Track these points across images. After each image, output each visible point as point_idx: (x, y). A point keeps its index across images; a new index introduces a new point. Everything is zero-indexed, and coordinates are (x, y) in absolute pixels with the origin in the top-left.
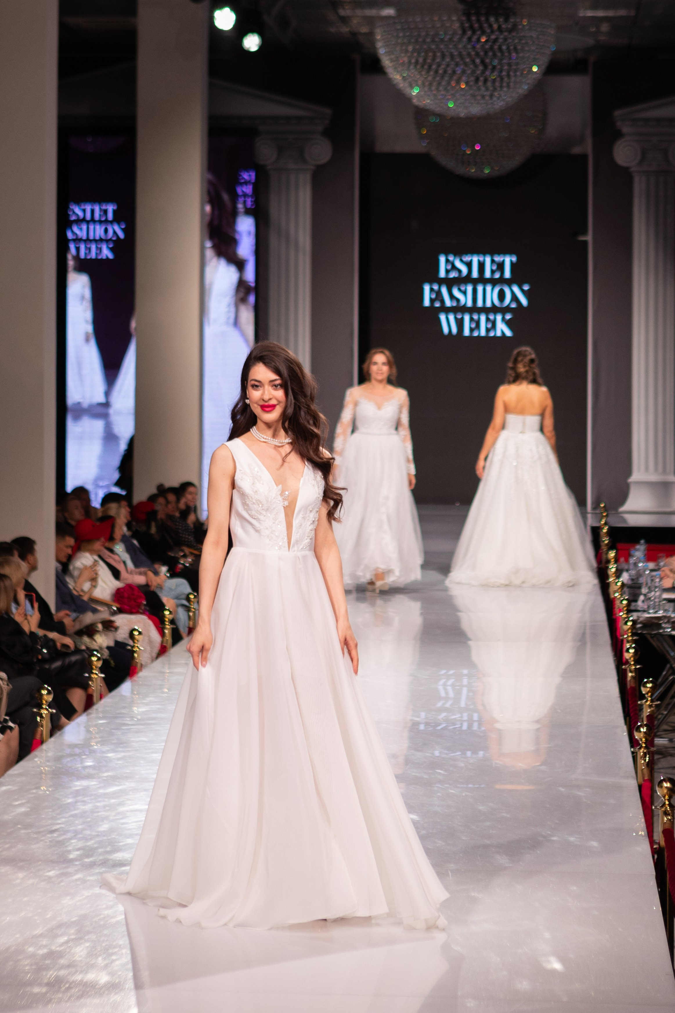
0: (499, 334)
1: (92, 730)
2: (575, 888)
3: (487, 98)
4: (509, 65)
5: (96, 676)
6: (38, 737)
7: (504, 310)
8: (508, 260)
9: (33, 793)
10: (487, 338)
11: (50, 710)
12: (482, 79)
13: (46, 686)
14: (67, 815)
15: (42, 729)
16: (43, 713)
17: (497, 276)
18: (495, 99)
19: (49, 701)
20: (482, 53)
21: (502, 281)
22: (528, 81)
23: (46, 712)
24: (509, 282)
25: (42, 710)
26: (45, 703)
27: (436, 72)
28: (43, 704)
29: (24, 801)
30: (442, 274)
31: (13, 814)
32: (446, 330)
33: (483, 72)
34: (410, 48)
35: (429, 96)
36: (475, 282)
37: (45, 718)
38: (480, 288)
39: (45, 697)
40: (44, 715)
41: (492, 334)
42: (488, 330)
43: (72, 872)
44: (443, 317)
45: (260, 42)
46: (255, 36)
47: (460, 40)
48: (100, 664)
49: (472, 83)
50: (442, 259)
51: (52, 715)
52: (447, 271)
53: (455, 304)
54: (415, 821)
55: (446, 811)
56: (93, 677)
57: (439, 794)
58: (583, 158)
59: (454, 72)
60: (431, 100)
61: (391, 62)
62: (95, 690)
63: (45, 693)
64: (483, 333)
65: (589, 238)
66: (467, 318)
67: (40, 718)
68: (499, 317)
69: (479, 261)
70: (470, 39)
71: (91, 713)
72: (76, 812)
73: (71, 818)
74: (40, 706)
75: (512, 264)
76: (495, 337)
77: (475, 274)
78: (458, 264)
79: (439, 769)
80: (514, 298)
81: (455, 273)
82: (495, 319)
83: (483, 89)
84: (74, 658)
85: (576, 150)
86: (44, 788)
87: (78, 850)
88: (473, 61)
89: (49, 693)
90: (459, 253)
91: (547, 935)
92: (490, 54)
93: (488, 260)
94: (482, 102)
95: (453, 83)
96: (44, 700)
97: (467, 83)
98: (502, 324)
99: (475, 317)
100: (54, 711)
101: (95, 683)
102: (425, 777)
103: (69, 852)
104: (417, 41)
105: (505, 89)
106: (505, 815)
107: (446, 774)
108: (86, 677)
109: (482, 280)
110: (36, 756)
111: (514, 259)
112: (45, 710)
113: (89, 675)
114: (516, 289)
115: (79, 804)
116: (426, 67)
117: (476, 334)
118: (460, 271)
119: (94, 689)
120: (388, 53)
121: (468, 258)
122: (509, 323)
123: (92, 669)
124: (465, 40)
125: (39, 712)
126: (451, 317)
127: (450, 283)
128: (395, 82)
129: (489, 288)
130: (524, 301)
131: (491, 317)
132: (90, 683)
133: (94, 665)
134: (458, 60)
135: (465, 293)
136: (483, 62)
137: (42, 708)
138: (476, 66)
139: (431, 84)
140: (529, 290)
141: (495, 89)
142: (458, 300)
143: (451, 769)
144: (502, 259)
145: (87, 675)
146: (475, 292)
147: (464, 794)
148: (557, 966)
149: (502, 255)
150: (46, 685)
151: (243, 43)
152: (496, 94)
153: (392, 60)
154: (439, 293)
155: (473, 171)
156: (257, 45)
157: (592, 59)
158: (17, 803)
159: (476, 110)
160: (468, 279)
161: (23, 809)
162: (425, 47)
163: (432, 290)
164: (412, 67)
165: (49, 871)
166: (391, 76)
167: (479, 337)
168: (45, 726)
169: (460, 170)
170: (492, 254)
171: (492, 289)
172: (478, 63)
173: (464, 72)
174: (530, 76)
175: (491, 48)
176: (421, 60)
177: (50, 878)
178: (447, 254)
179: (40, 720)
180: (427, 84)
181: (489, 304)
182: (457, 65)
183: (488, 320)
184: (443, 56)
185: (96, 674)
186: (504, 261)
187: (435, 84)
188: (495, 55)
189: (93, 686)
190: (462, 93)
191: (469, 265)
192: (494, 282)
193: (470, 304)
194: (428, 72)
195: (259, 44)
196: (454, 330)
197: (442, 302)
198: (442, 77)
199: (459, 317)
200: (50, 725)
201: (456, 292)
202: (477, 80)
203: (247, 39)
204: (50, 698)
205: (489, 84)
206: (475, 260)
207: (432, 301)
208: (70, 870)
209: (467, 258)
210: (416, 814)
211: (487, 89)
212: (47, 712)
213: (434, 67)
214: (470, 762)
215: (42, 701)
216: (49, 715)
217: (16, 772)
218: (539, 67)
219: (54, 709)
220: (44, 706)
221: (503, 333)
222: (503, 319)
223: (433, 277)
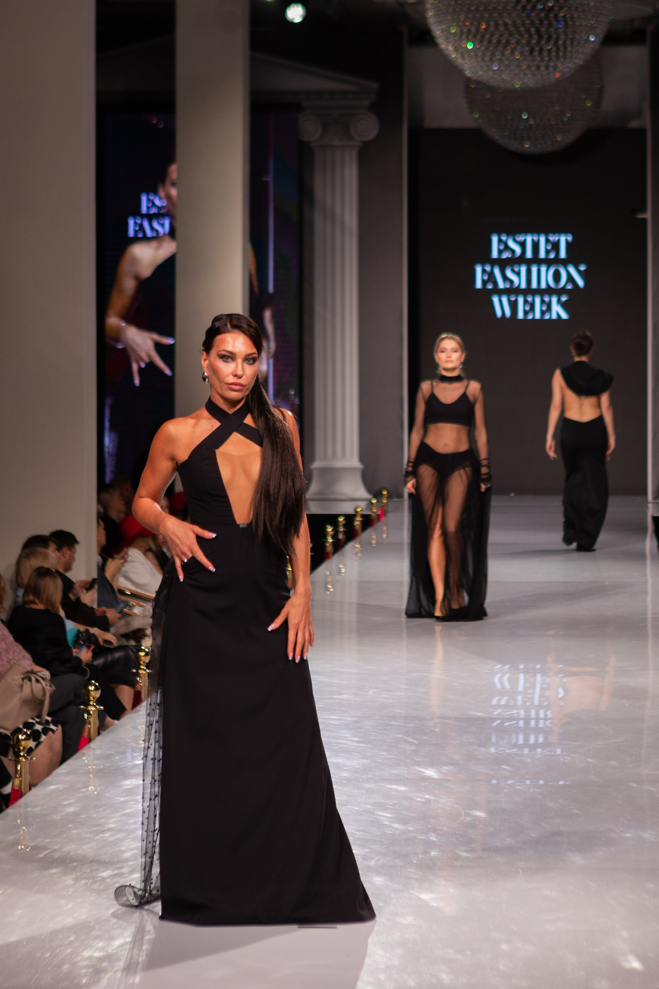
0: (554, 316)
1: (140, 728)
2: (652, 886)
3: (543, 68)
4: (566, 34)
5: (144, 672)
6: (86, 734)
7: (559, 292)
8: (563, 240)
9: (83, 792)
10: (542, 321)
11: (97, 707)
12: (537, 48)
13: (93, 682)
14: (117, 815)
15: (90, 726)
16: (90, 710)
17: (552, 256)
18: (551, 69)
19: (97, 697)
20: (537, 22)
21: (557, 261)
22: (586, 51)
23: (93, 709)
24: (564, 263)
25: (89, 707)
26: (92, 700)
27: (490, 42)
28: (90, 701)
29: (72, 801)
30: (495, 254)
31: (63, 813)
32: (499, 313)
33: (538, 43)
34: (462, 17)
35: (481, 67)
36: (529, 263)
37: (93, 716)
38: (534, 269)
39: (92, 693)
40: (91, 712)
41: (547, 317)
42: (543, 313)
43: (126, 873)
44: (495, 299)
45: (304, 13)
46: (298, 6)
47: (515, 7)
48: (147, 659)
49: (526, 53)
50: (495, 239)
51: (100, 711)
52: (500, 252)
53: (508, 286)
54: (482, 819)
55: (514, 807)
56: (141, 673)
57: (505, 791)
58: (642, 132)
59: (508, 42)
60: (484, 72)
61: (442, 32)
62: (143, 686)
63: (93, 689)
64: (538, 315)
65: (648, 215)
66: (521, 300)
67: (88, 715)
68: (554, 300)
69: (533, 240)
70: (524, 8)
71: (139, 711)
72: (128, 811)
73: (123, 818)
74: (87, 704)
75: (568, 244)
76: (550, 320)
77: (529, 254)
78: (512, 244)
79: (504, 765)
80: (570, 279)
81: (509, 254)
82: (550, 301)
83: (539, 59)
84: (118, 655)
85: (634, 124)
86: (91, 788)
87: (132, 849)
88: (528, 31)
89: (96, 689)
90: (512, 232)
91: (624, 934)
92: (546, 22)
93: (542, 239)
94: (536, 73)
95: (508, 52)
96: (92, 696)
97: (522, 53)
98: (558, 306)
99: (530, 299)
100: (102, 708)
101: (143, 679)
102: (490, 773)
103: (123, 852)
104: (469, 10)
105: (562, 60)
106: (575, 811)
107: (512, 769)
108: (134, 672)
109: (536, 260)
110: (84, 755)
111: (570, 238)
112: (92, 707)
113: (137, 671)
114: (572, 270)
115: (131, 803)
116: (479, 37)
117: (530, 317)
118: (513, 251)
119: (141, 685)
120: (440, 23)
121: (522, 237)
122: (564, 305)
123: (140, 665)
124: (519, 7)
125: (86, 709)
126: (505, 299)
127: (503, 264)
128: (447, 53)
129: (543, 269)
130: (581, 283)
131: (546, 299)
132: (138, 679)
133: (142, 661)
134: (512, 29)
135: (518, 274)
136: (538, 31)
137: (90, 705)
138: (531, 36)
139: (484, 55)
140: (585, 270)
141: (550, 59)
142: (511, 282)
143: (517, 765)
144: (557, 239)
145: (134, 671)
146: (529, 272)
147: (532, 791)
148: (636, 964)
149: (556, 234)
150: (93, 680)
151: (287, 14)
152: (552, 64)
153: (443, 31)
154: (491, 275)
155: (527, 146)
156: (301, 16)
157: (650, 28)
158: (65, 803)
159: (531, 81)
160: (522, 260)
161: (71, 809)
162: (478, 15)
163: (484, 271)
164: (464, 37)
165: (103, 872)
166: (443, 46)
167: (533, 320)
168: (93, 723)
169: (514, 146)
170: (547, 233)
171: (547, 270)
172: (533, 33)
173: (518, 42)
174: (587, 45)
175: (547, 17)
176: (473, 30)
177: (104, 879)
178: (499, 234)
179: (87, 717)
180: (480, 54)
181: (543, 286)
182: (511, 35)
183: (543, 302)
184: (497, 25)
185: (144, 669)
186: (559, 240)
187: (488, 54)
188: (550, 25)
189: (141, 683)
190: (516, 63)
191: (523, 245)
192: (548, 262)
193: (523, 286)
194: (481, 42)
195: (303, 15)
196: (508, 313)
197: (495, 283)
198: (496, 48)
199: (513, 299)
200: (97, 722)
201: (509, 274)
202: (532, 51)
203: (290, 9)
204: (98, 694)
205: (545, 54)
206: (529, 239)
207: (484, 283)
208: (125, 870)
209: (520, 238)
210: (483, 811)
211: (542, 60)
212: (95, 709)
213: (487, 36)
214: (537, 758)
215: (89, 698)
216: (97, 712)
217: (64, 771)
218: (596, 36)
219: (101, 705)
220: (91, 703)
221: (558, 315)
222: (559, 301)
223: (486, 258)
